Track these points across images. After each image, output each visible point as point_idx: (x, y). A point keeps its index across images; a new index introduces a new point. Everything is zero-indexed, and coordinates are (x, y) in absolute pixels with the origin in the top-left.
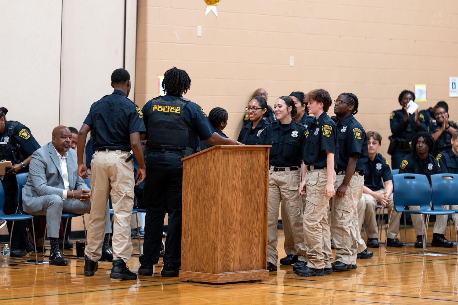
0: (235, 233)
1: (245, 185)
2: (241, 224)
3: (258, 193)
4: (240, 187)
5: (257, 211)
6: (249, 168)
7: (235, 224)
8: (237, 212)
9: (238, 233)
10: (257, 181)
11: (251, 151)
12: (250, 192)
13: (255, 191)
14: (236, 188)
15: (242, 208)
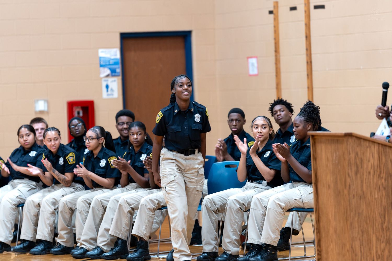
0: (332, 242)
1: (336, 183)
2: (336, 232)
3: (346, 195)
4: (332, 185)
5: (346, 218)
6: (337, 162)
7: (331, 231)
8: (332, 216)
9: (334, 243)
10: (344, 179)
11: (337, 140)
12: (340, 192)
13: (343, 192)
14: (329, 186)
15: (335, 212)
